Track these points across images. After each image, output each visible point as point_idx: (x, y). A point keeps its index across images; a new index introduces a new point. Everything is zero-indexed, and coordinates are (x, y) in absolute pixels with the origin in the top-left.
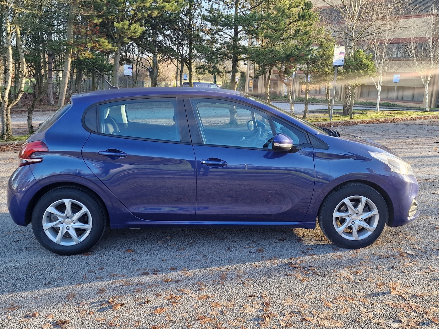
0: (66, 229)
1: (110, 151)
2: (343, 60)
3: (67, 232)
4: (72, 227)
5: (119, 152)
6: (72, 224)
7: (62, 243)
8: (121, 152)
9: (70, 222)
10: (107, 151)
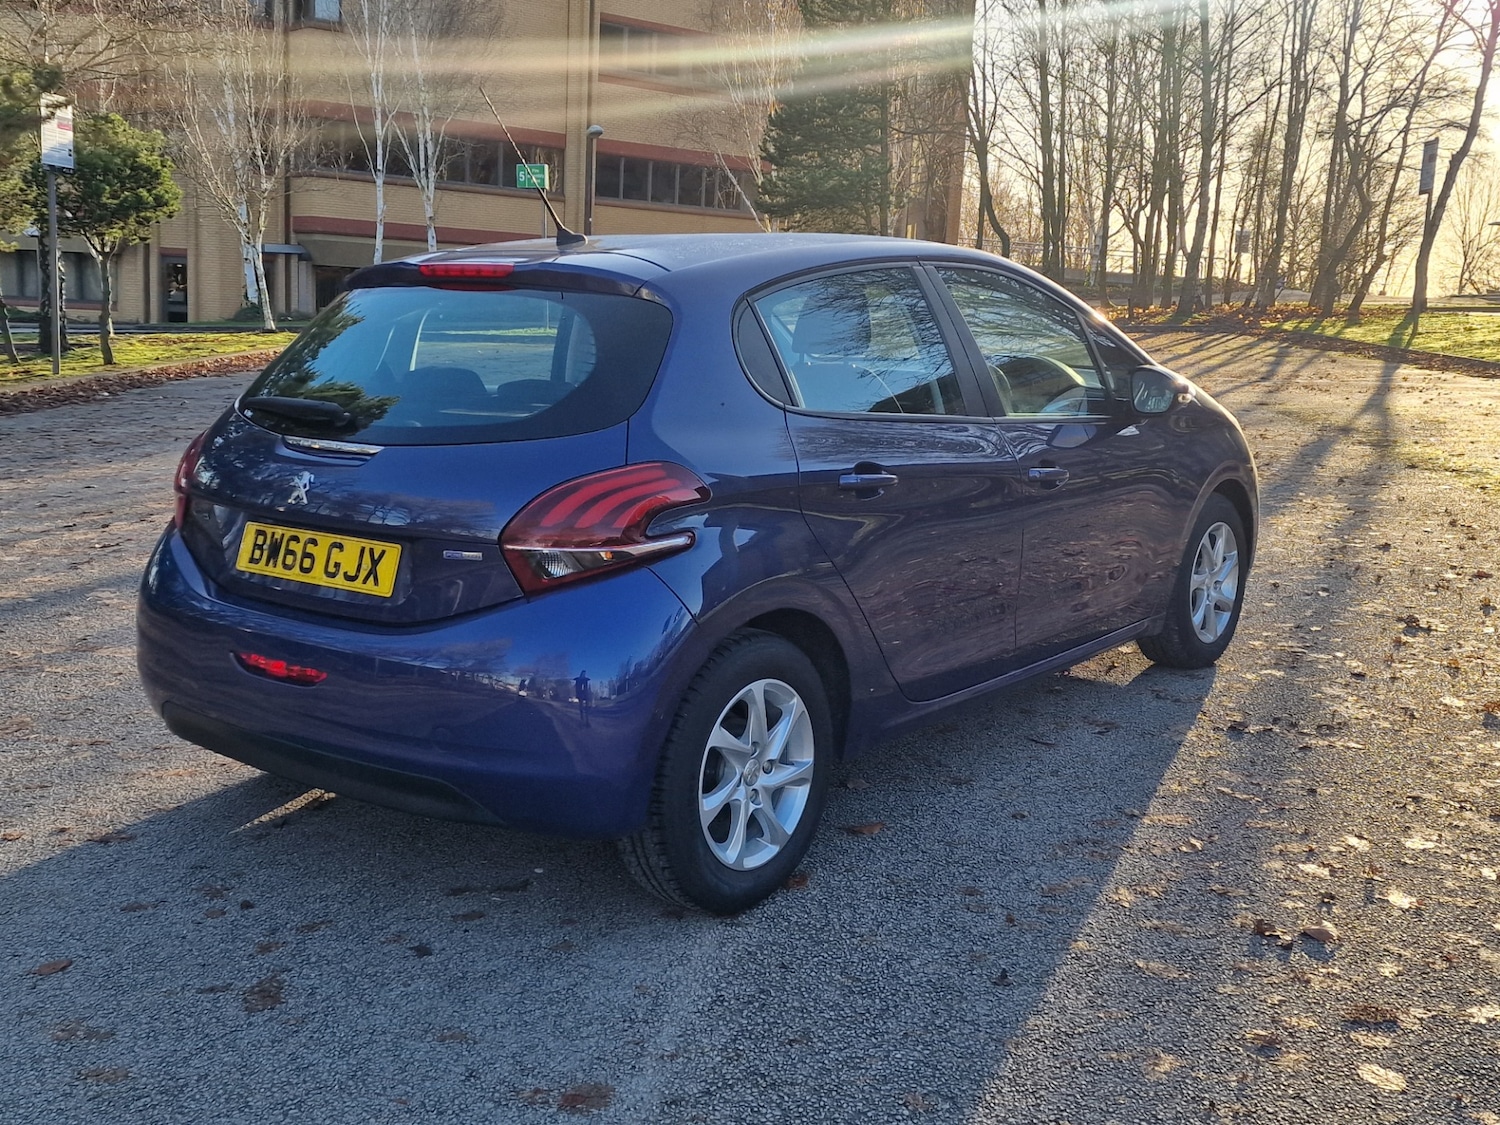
1: (859, 469)
2: (71, 147)
4: (764, 787)
5: (878, 469)
6: (762, 775)
7: (747, 863)
8: (882, 472)
10: (854, 472)
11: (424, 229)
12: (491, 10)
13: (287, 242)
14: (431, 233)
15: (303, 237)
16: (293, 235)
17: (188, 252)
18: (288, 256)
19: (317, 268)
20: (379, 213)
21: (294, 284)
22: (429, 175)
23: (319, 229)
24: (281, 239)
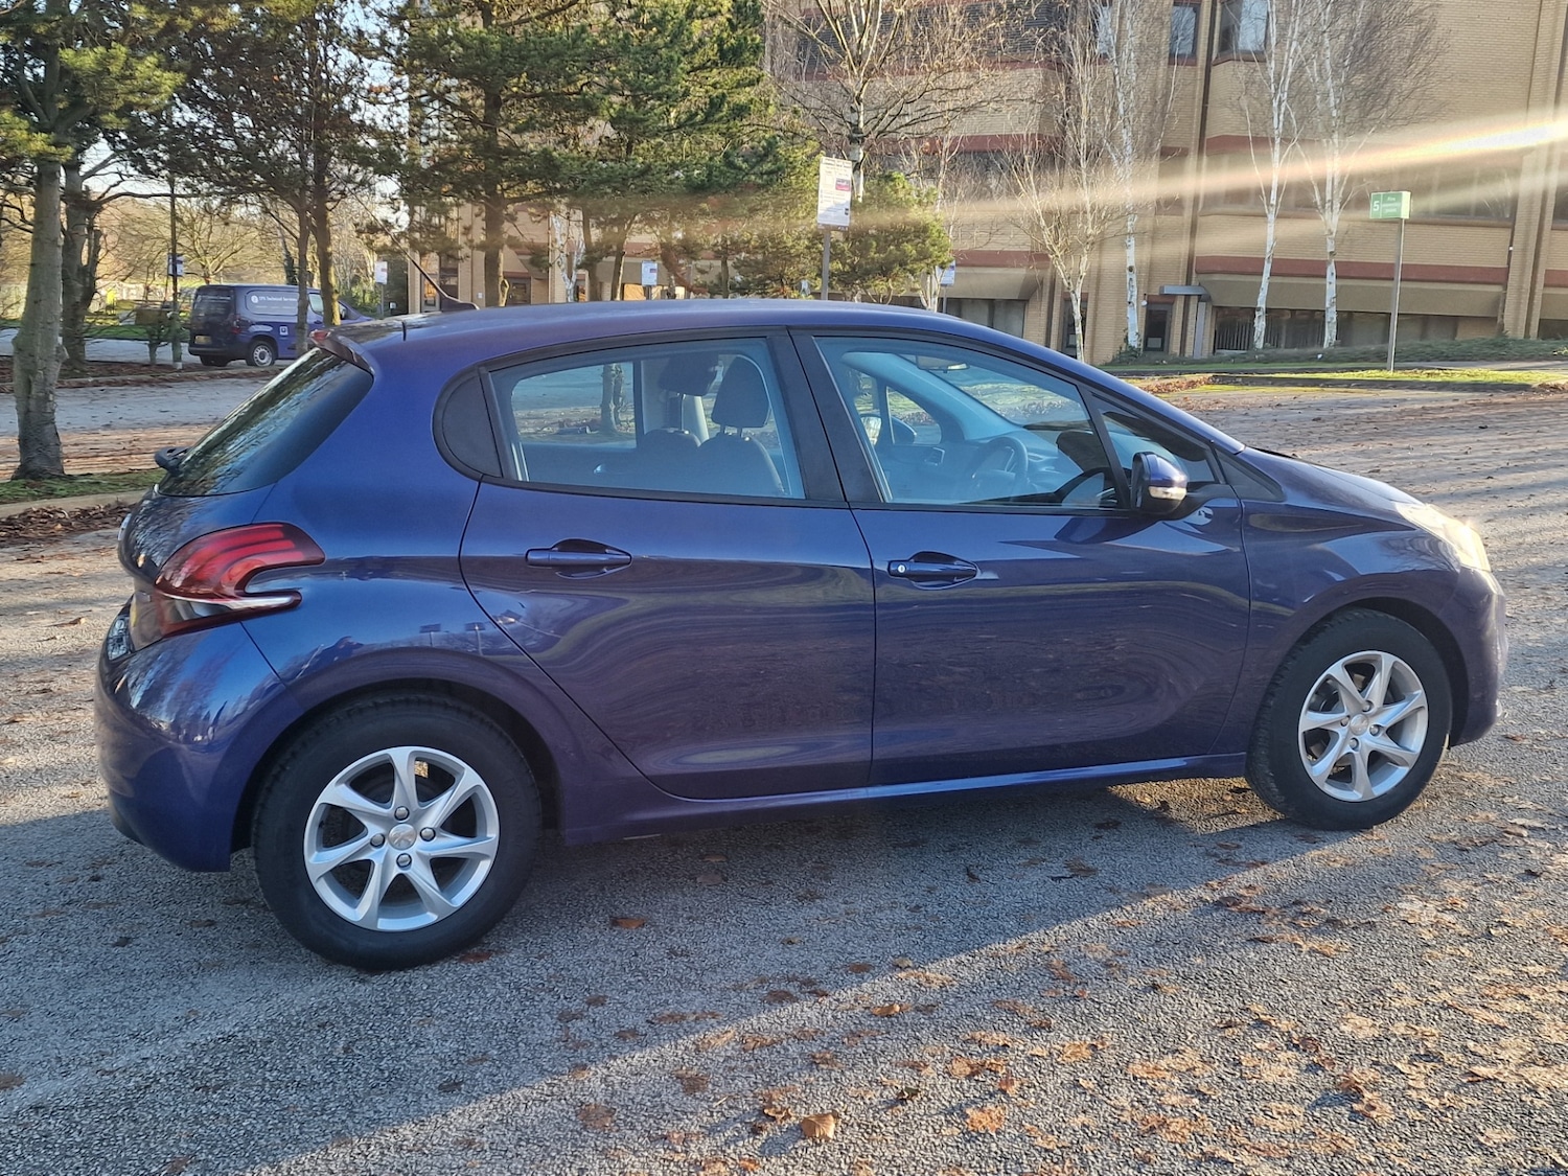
0: (396, 866)
1: (568, 546)
2: (848, 207)
3: (400, 877)
4: (419, 854)
5: (600, 548)
6: (419, 842)
7: (385, 924)
8: (607, 551)
9: (410, 835)
10: (556, 549)
11: (1323, 265)
12: (1421, 21)
13: (1188, 283)
14: (1331, 269)
15: (1203, 277)
16: (1194, 275)
17: (1090, 296)
18: (1187, 297)
19: (1218, 309)
20: (1268, 249)
21: (1191, 326)
22: (1334, 207)
23: (1219, 269)
24: (1182, 280)
